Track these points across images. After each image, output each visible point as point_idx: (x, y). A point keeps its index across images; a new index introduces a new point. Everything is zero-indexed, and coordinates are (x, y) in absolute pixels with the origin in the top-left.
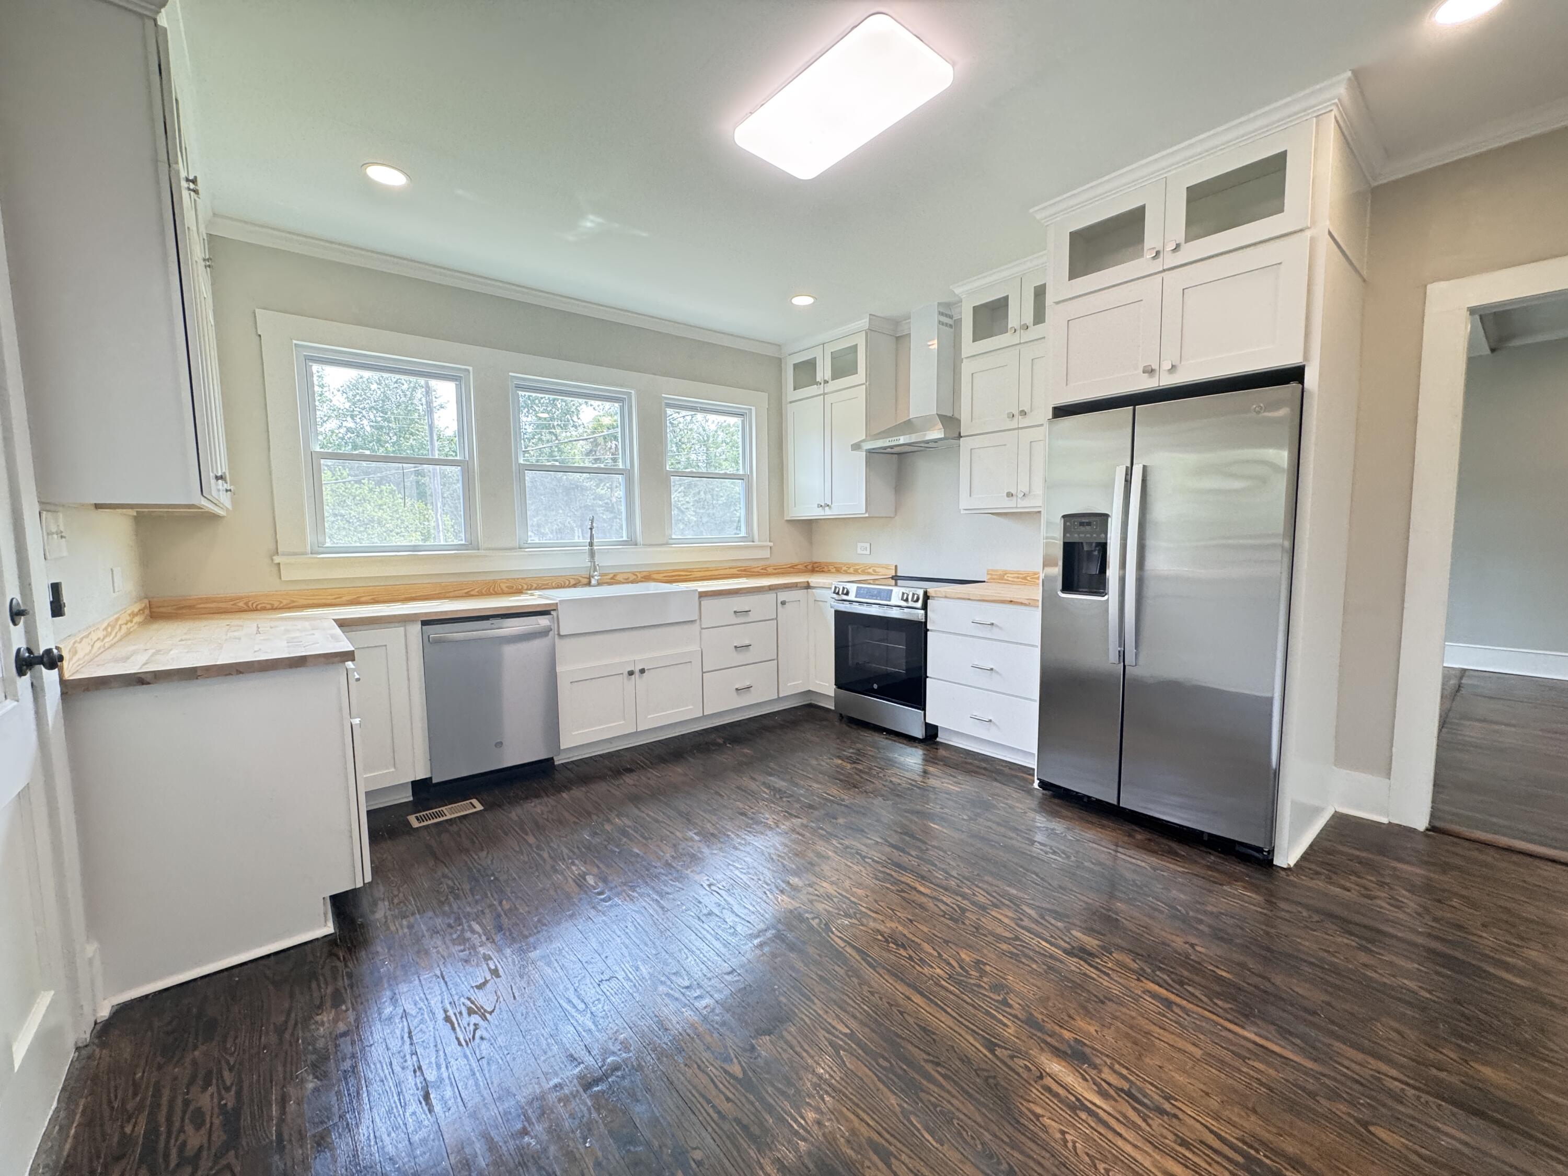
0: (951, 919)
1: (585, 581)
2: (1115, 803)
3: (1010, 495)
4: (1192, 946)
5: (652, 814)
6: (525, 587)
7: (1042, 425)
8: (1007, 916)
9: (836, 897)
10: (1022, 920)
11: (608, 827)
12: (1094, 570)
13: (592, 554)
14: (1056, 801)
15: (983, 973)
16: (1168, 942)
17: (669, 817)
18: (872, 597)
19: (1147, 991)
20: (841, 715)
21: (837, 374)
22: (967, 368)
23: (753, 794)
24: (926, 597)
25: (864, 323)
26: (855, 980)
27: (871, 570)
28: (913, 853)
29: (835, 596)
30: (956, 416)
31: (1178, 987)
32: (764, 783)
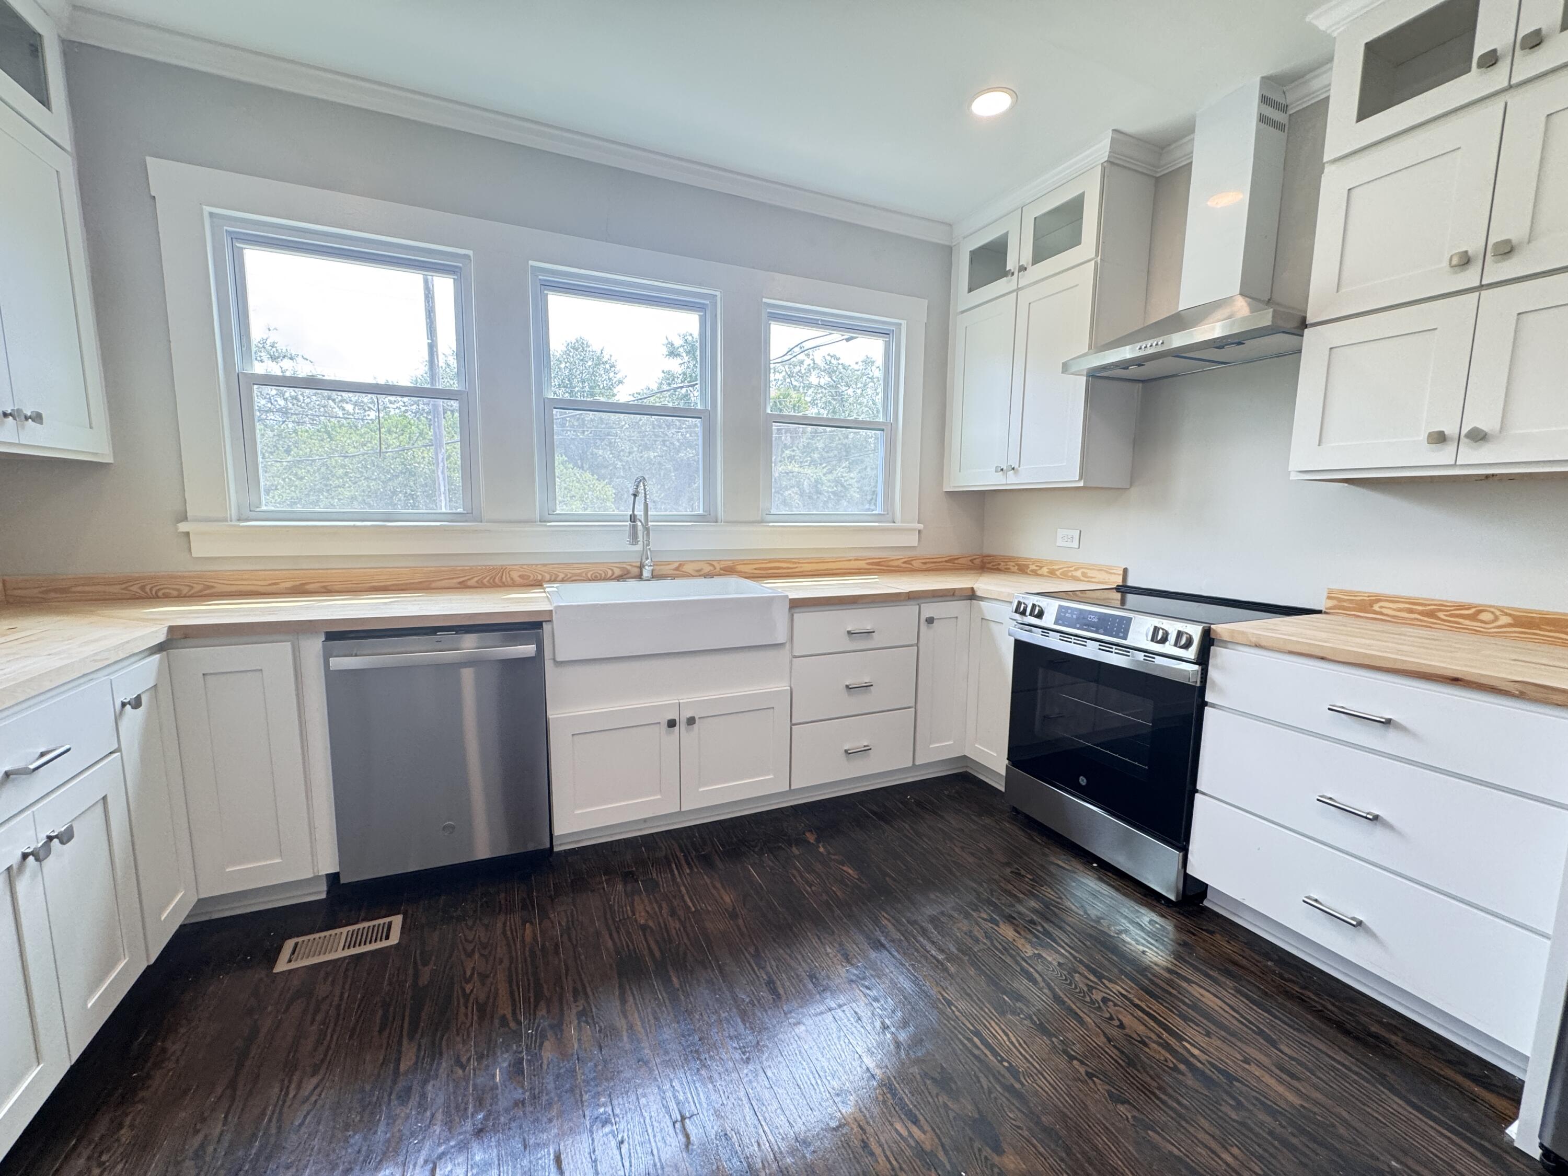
3: (1439, 438)
6: (547, 577)
18: (1090, 627)
20: (1016, 809)
21: (1042, 254)
22: (1333, 183)
24: (1208, 640)
25: (1100, 150)
27: (1078, 574)
29: (1017, 616)
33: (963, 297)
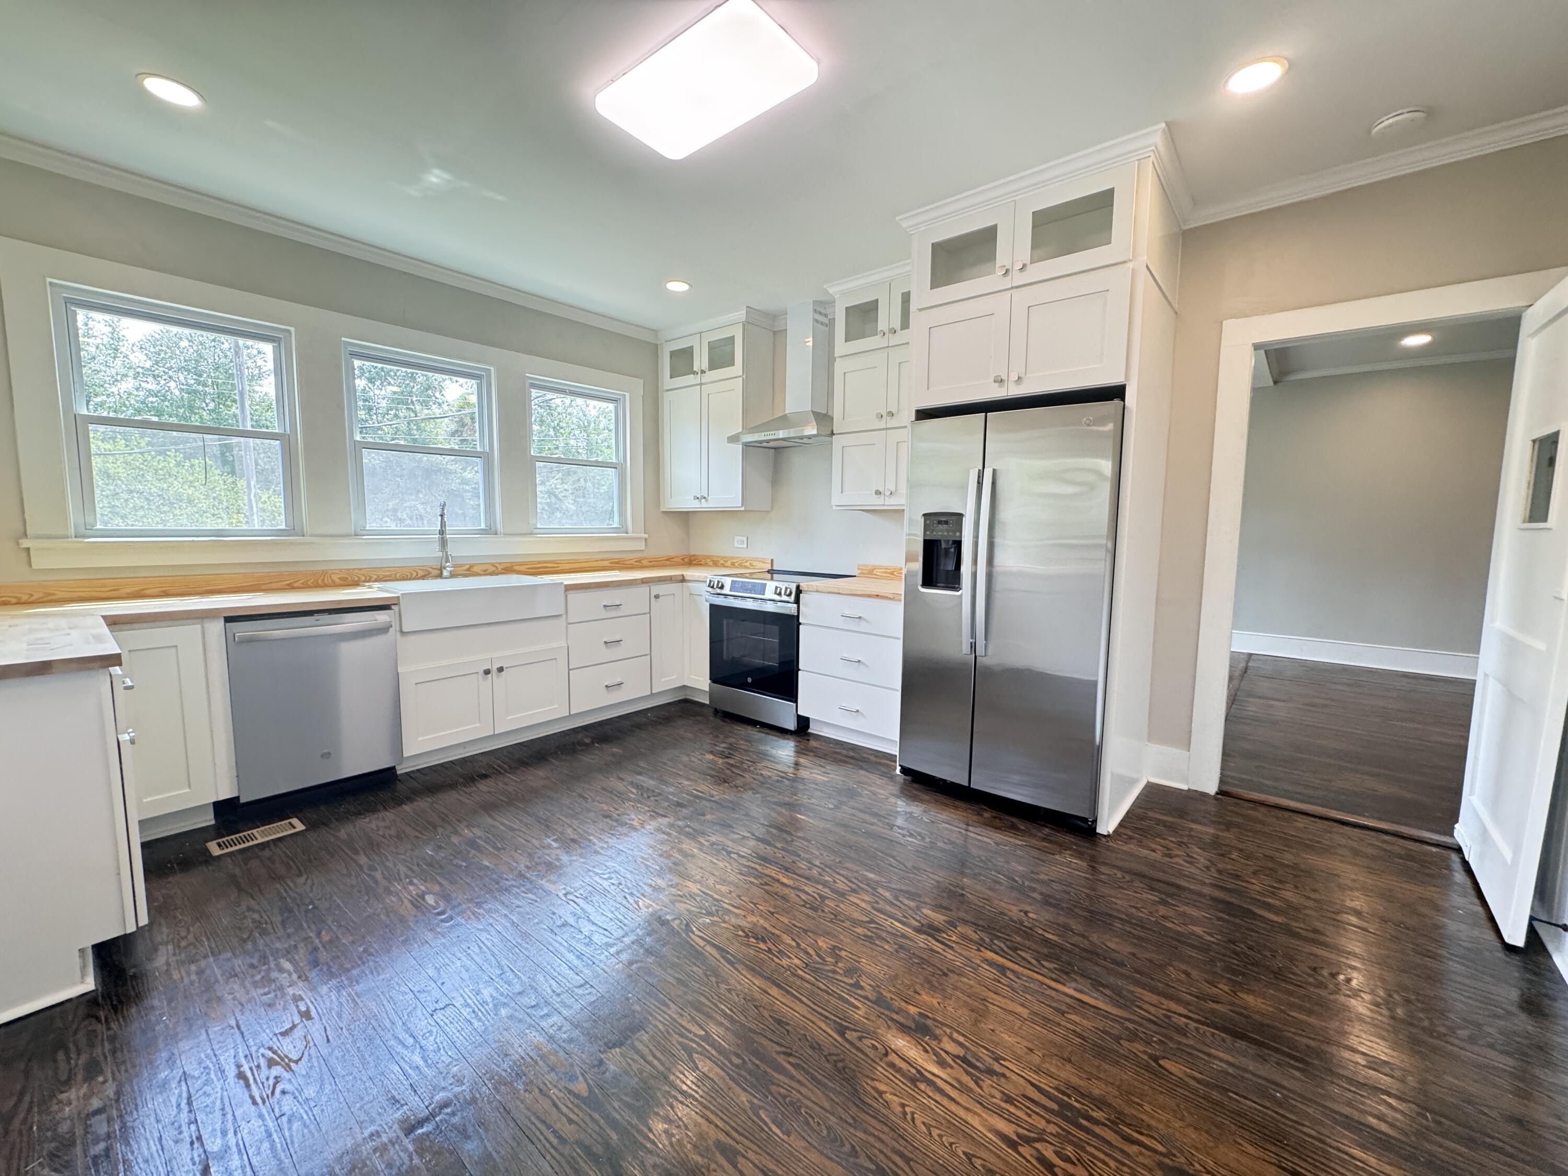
0: (812, 908)
1: (436, 572)
2: (967, 784)
3: (878, 493)
4: (1026, 913)
5: (507, 822)
6: (363, 578)
7: (905, 427)
8: (863, 900)
9: (698, 895)
10: (877, 903)
11: (455, 839)
12: (951, 566)
13: (443, 543)
14: (915, 785)
15: (838, 958)
16: (1006, 911)
17: (526, 825)
18: (746, 591)
19: (986, 960)
20: (716, 709)
21: (713, 366)
22: (839, 367)
23: (620, 795)
24: (799, 591)
25: (741, 315)
26: (713, 979)
27: (747, 564)
28: (779, 845)
29: (710, 589)
30: (830, 413)
31: (1011, 952)
32: (632, 783)
33: (667, 382)
